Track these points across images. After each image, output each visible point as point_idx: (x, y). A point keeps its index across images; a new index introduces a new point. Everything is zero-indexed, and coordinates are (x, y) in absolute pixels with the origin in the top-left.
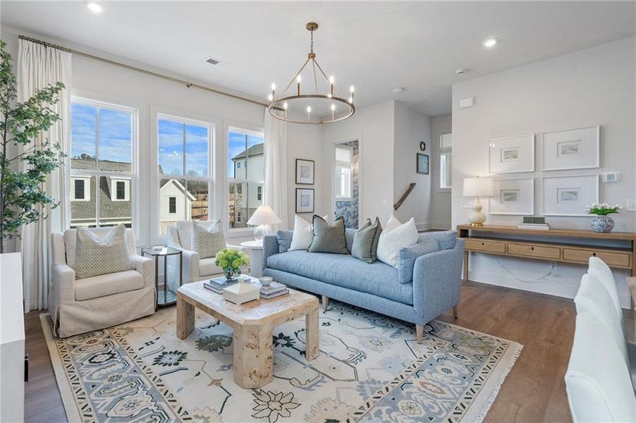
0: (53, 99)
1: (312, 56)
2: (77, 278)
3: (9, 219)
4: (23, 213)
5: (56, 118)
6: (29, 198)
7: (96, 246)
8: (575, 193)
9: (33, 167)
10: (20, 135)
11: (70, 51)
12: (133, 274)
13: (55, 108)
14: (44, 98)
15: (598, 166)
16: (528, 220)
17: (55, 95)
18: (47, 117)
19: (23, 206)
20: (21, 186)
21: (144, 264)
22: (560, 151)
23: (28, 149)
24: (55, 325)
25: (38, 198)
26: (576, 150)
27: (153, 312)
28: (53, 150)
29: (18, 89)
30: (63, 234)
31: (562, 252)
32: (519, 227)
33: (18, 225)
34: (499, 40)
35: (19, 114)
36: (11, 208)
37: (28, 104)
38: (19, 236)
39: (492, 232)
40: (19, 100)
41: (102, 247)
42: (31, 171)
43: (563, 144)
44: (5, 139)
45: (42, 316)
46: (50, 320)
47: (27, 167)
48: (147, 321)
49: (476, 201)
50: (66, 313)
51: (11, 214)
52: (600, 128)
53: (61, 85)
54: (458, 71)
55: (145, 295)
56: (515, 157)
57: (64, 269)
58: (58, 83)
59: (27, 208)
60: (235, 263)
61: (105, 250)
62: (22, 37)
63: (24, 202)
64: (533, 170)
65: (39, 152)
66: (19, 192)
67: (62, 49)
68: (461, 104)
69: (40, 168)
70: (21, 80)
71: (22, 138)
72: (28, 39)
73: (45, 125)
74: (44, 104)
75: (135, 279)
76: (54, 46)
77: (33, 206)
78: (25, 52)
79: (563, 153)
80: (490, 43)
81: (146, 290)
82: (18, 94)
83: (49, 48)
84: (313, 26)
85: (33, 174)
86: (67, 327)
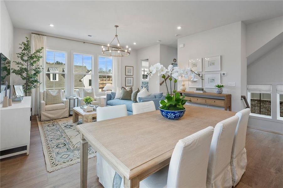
0: (41, 52)
1: (116, 36)
2: (46, 105)
3: (28, 87)
4: (32, 86)
5: (41, 57)
6: (34, 81)
7: (52, 95)
8: (214, 80)
9: (35, 72)
10: (31, 63)
11: (46, 36)
12: (63, 104)
13: (41, 55)
14: (38, 52)
15: (220, 70)
16: (198, 89)
17: (41, 51)
18: (39, 57)
19: (32, 83)
20: (31, 78)
21: (66, 101)
22: (209, 64)
23: (34, 67)
24: (40, 118)
25: (36, 81)
26: (214, 64)
27: (68, 116)
28: (41, 67)
29: (31, 50)
30: (43, 92)
31: (206, 101)
32: (195, 92)
33: (31, 89)
34: (182, 27)
35: (31, 58)
36: (29, 84)
37: (34, 54)
38: (31, 92)
39: (189, 94)
40: (32, 53)
41: (54, 96)
42: (34, 73)
43: (210, 62)
44: (28, 64)
45: (37, 116)
46: (39, 117)
47: (33, 72)
48: (66, 118)
49: (183, 82)
50: (43, 114)
51: (29, 86)
52: (221, 56)
53: (43, 48)
54: (176, 35)
55: (66, 111)
56: (196, 66)
57: (43, 102)
58: (42, 47)
59: (33, 84)
60: (89, 101)
61: (55, 97)
62: (32, 33)
63: (32, 82)
64: (201, 71)
65: (36, 68)
66: (31, 80)
67: (44, 35)
68: (180, 46)
69: (37, 72)
70: (32, 47)
71: (32, 64)
72: (34, 34)
73: (38, 60)
74: (38, 53)
75: (62, 106)
76: (41, 35)
77: (35, 84)
78: (33, 38)
79: (210, 65)
80: (179, 28)
81: (66, 109)
82: (31, 52)
83: (40, 36)
84: (117, 26)
85: (35, 74)
86: (43, 118)
